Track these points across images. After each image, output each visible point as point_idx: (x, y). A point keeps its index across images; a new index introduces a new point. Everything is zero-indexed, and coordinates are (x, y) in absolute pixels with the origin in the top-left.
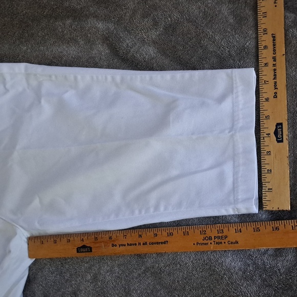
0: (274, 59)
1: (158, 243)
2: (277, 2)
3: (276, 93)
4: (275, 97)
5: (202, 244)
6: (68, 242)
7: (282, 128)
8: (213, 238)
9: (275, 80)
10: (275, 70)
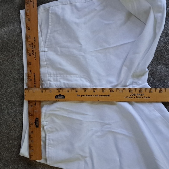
0: (97, 96)
1: (35, 79)
2: (127, 98)
3: (79, 96)
4: (78, 95)
5: (35, 55)
6: (33, 133)
7: (62, 98)
8: (33, 50)
9: (86, 96)
10: (91, 96)
